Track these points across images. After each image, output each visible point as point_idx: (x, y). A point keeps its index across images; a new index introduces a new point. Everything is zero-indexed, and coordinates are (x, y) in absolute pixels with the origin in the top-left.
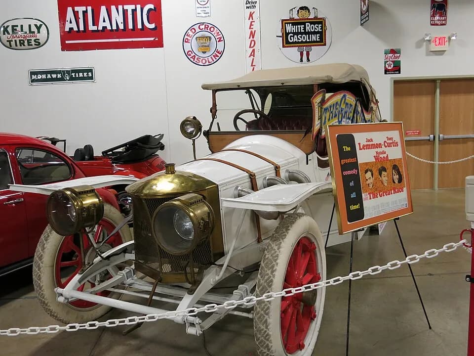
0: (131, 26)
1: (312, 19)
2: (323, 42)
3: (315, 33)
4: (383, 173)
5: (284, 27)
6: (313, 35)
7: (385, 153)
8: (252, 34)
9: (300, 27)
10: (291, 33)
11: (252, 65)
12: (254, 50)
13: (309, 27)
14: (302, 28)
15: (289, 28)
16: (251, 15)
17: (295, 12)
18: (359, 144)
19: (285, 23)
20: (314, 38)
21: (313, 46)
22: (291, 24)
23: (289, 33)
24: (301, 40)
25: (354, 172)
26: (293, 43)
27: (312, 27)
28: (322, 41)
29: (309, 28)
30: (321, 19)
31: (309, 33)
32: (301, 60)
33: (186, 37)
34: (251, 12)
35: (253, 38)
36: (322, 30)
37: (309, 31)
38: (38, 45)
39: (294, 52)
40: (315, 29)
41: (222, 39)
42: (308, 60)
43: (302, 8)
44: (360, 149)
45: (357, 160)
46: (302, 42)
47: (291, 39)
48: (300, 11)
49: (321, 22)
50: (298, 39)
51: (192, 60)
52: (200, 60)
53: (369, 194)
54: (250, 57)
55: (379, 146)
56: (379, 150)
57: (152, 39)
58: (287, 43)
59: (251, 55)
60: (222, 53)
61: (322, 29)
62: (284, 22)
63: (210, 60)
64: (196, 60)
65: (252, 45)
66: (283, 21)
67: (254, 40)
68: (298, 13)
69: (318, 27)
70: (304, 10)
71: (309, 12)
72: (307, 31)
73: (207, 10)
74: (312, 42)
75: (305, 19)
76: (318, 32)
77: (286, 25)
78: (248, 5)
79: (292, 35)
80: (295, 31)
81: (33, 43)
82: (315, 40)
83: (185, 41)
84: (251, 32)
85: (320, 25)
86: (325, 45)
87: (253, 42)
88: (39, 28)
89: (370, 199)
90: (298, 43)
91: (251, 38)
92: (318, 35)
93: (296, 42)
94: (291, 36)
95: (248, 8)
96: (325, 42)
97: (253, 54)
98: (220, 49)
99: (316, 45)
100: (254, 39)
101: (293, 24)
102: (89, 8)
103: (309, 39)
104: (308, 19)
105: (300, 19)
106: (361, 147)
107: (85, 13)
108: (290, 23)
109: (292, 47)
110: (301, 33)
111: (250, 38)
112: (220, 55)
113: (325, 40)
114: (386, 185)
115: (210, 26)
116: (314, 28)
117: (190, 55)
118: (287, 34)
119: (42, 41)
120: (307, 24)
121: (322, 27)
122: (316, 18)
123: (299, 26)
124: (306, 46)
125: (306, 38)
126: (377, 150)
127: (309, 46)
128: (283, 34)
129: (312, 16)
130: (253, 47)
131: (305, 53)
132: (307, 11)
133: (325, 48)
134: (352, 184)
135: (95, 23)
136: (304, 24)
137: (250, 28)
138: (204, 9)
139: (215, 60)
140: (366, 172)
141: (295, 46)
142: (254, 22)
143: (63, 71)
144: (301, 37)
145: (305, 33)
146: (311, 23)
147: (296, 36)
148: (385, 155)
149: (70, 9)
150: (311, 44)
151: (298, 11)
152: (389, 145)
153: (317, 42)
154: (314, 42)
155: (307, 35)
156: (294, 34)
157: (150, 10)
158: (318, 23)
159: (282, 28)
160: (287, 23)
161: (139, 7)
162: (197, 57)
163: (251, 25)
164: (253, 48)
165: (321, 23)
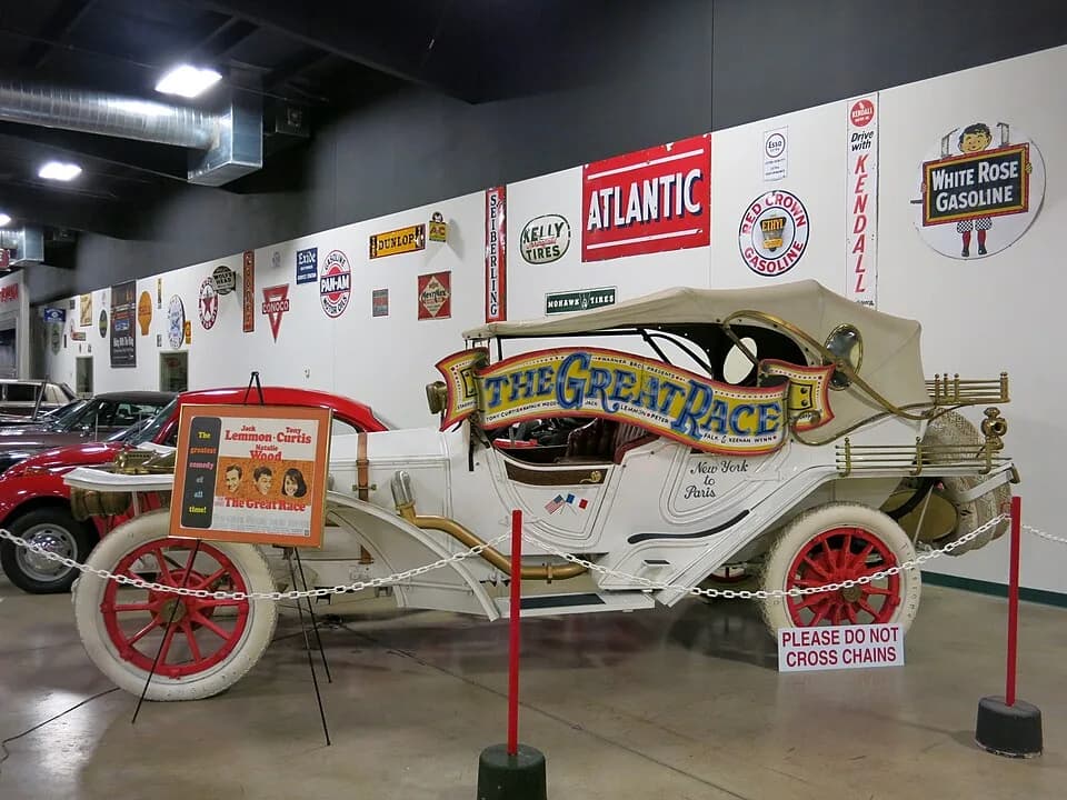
0: (667, 214)
1: (994, 151)
2: (1020, 204)
3: (1000, 183)
4: (264, 476)
5: (928, 180)
6: (995, 189)
7: (276, 449)
8: (861, 204)
9: (966, 175)
10: (944, 190)
11: (858, 271)
12: (862, 238)
13: (987, 170)
14: (969, 176)
15: (939, 180)
16: (861, 163)
17: (954, 140)
18: (228, 432)
19: (931, 170)
20: (997, 195)
21: (996, 215)
22: (943, 171)
23: (939, 192)
24: (965, 205)
25: (208, 465)
26: (947, 213)
27: (995, 170)
28: (1018, 202)
29: (986, 172)
30: (1018, 146)
31: (985, 186)
32: (966, 252)
33: (745, 222)
34: (860, 157)
35: (862, 211)
36: (1020, 174)
37: (987, 180)
38: (558, 255)
39: (949, 233)
40: (1001, 173)
41: (805, 220)
42: (983, 250)
43: (970, 130)
44: (227, 438)
45: (217, 451)
46: (969, 209)
47: (943, 206)
48: (966, 136)
49: (1015, 155)
50: (959, 203)
51: (752, 265)
52: (766, 265)
53: (228, 499)
54: (854, 252)
55: (268, 438)
56: (263, 443)
57: (694, 231)
58: (933, 215)
59: (856, 249)
60: (802, 249)
61: (1018, 171)
62: (929, 168)
63: (783, 264)
64: (758, 265)
65: (859, 228)
66: (925, 165)
67: (863, 217)
68: (961, 142)
69: (1008, 168)
70: (975, 133)
71: (988, 134)
72: (980, 181)
73: (781, 165)
74: (992, 206)
75: (978, 154)
76: (1008, 181)
77: (934, 173)
78: (856, 143)
79: (945, 194)
80: (951, 186)
81: (552, 252)
82: (1001, 201)
83: (743, 229)
84: (859, 198)
85: (1013, 164)
86: (1025, 209)
87: (861, 220)
88: (558, 228)
89: (228, 505)
90: (960, 211)
91: (859, 213)
92: (1007, 188)
93: (953, 211)
94: (943, 198)
95: (855, 148)
96: (1027, 202)
97: (860, 246)
98: (800, 240)
99: (1002, 214)
100: (864, 213)
101: (949, 170)
102: (617, 189)
103: (985, 199)
104: (983, 153)
105: (966, 156)
106: (230, 436)
107: (612, 197)
108: (940, 169)
109: (945, 222)
110: (967, 189)
111: (855, 212)
112: (799, 253)
113: (1027, 197)
114: (265, 493)
115: (785, 195)
116: (997, 174)
117: (750, 256)
118: (934, 194)
119: (561, 250)
120: (981, 165)
121: (1019, 167)
122: (1005, 146)
123: (962, 173)
124: (977, 217)
125: (978, 198)
126: (259, 443)
127: (984, 216)
128: (925, 196)
129: (995, 144)
130: (860, 231)
131: (974, 235)
132: (984, 134)
133: (1026, 217)
134: (200, 480)
135: (623, 214)
136: (974, 165)
137: (857, 191)
138: (776, 164)
139: (790, 264)
140: (230, 469)
141: (950, 221)
142: (866, 176)
143: (582, 294)
144: (966, 198)
145: (977, 187)
146: (991, 161)
147: (953, 197)
148: (275, 453)
149: (595, 194)
150: (991, 211)
151: (962, 138)
152: (288, 439)
153: (1005, 204)
154: (998, 205)
155: (981, 192)
156: (950, 191)
157: (695, 178)
158: (1010, 158)
159: (925, 182)
160: (936, 170)
161: (679, 176)
162: (760, 259)
163: (860, 184)
164: (862, 233)
165: (1016, 157)
